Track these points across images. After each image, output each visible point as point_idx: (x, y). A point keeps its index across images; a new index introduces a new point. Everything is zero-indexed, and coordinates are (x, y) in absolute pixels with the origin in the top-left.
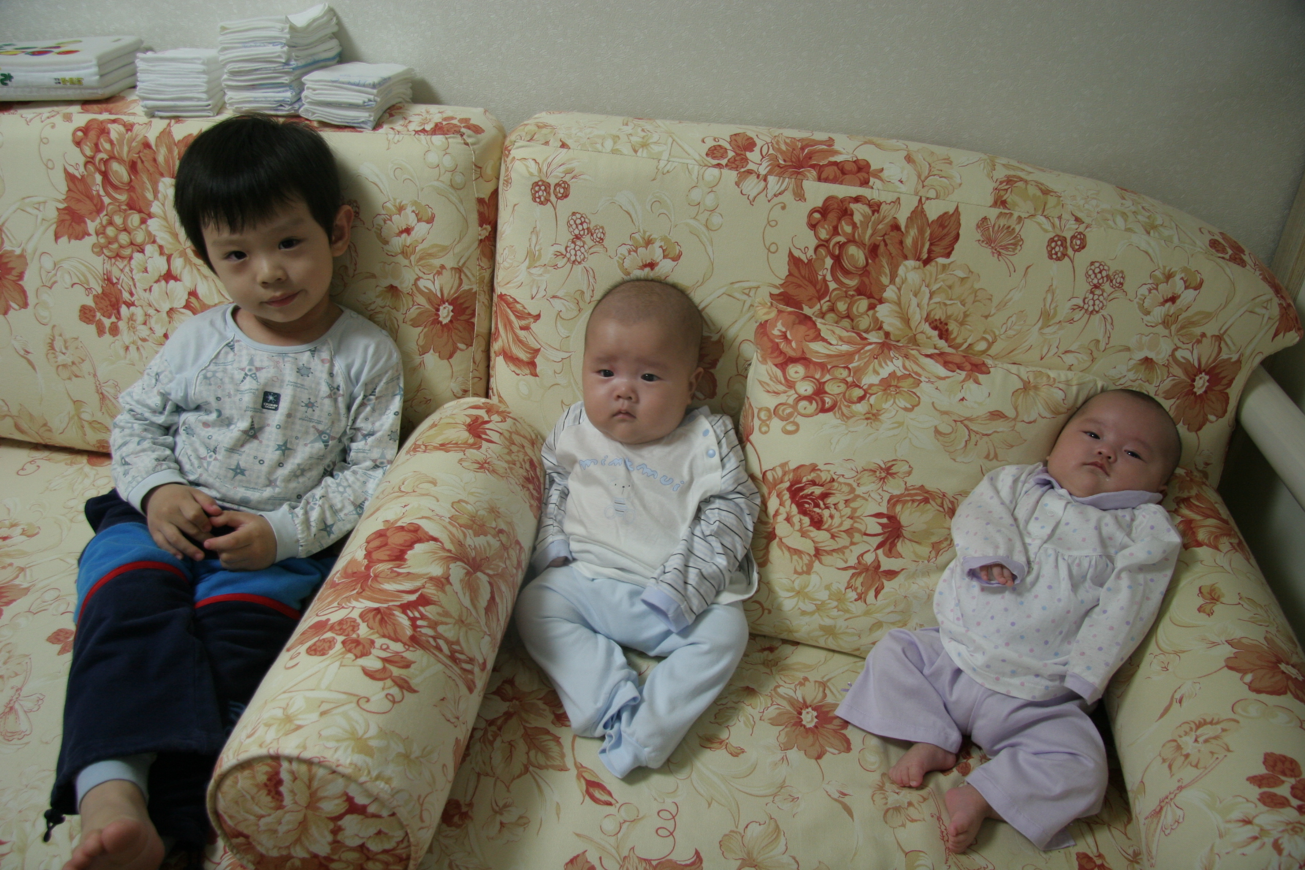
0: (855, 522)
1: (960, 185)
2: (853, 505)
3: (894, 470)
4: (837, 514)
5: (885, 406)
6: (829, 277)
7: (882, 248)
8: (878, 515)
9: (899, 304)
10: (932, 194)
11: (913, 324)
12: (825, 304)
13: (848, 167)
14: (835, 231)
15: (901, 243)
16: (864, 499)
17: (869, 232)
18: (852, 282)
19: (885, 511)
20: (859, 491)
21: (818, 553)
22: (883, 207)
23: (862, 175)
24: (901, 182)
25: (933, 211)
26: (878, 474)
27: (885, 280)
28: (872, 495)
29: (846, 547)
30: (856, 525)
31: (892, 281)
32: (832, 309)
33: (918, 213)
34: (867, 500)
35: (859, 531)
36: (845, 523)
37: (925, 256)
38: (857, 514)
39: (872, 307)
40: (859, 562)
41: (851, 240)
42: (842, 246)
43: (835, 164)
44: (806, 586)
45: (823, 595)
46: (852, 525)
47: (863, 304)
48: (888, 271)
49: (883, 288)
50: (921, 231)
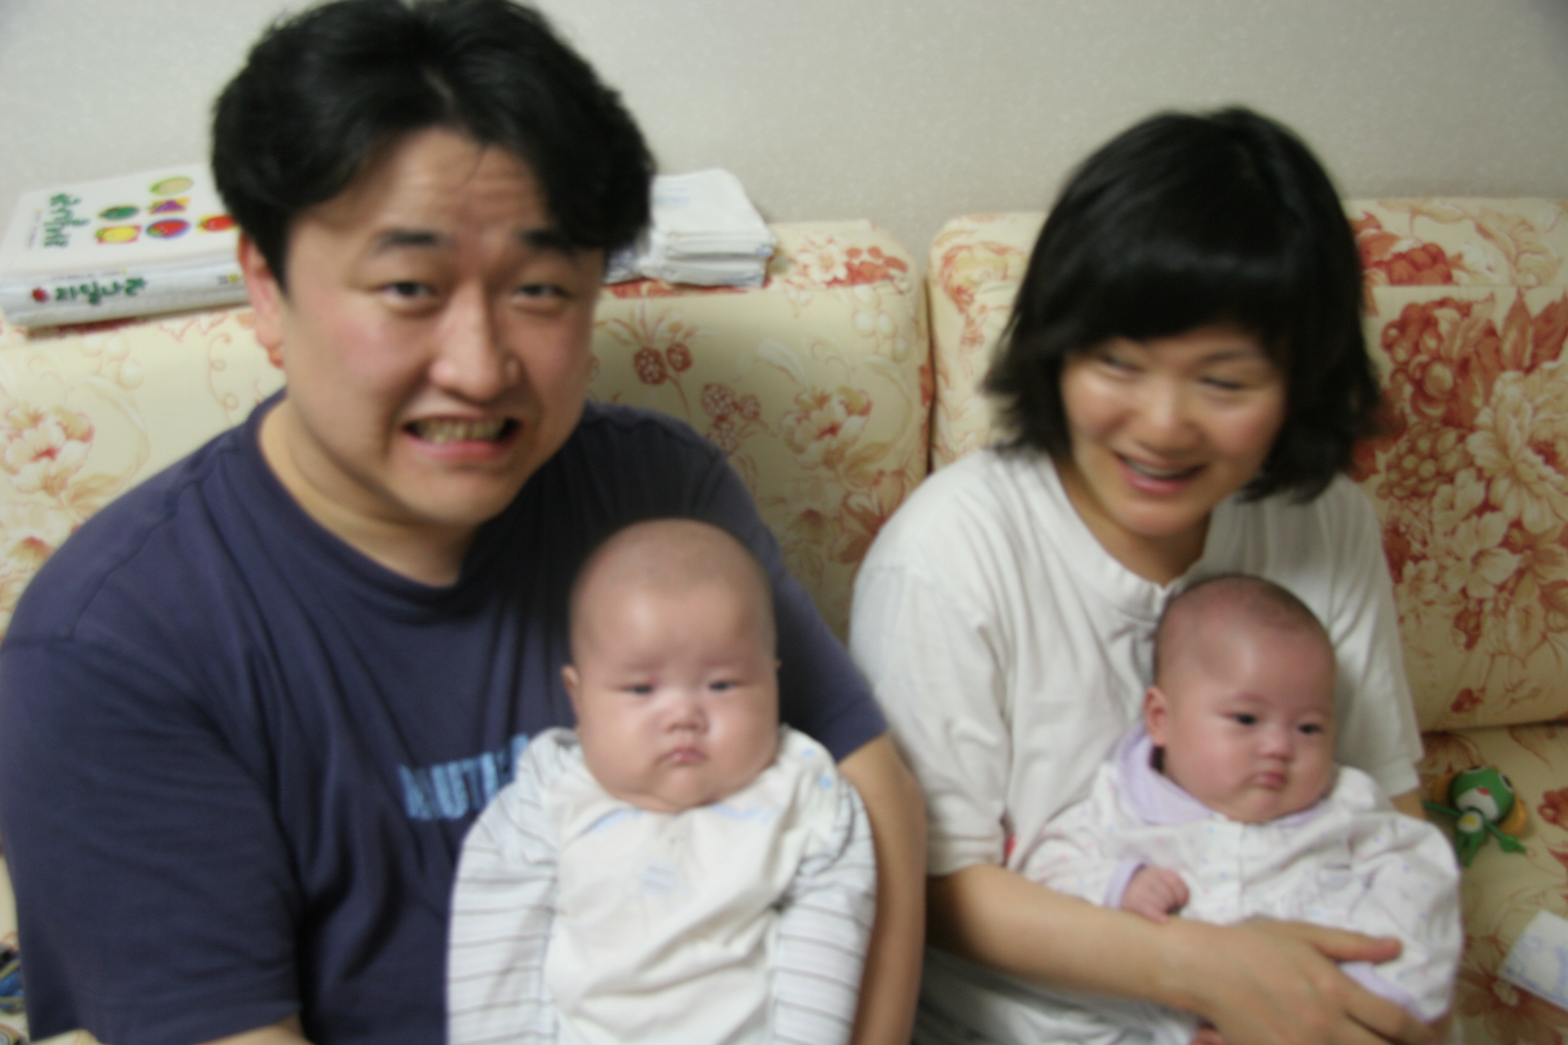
1: (1560, 261)
6: (1408, 409)
7: (1474, 362)
9: (1494, 429)
10: (1531, 280)
11: (1512, 452)
12: (1403, 445)
13: (1421, 258)
14: (1416, 349)
15: (1498, 351)
17: (1458, 343)
18: (1436, 412)
22: (1477, 310)
23: (1440, 268)
24: (1490, 269)
25: (1536, 304)
27: (1477, 402)
31: (1487, 402)
32: (1412, 450)
33: (1519, 309)
37: (1527, 362)
39: (1461, 439)
41: (1437, 358)
42: (1424, 367)
43: (1400, 256)
47: (1450, 436)
48: (1480, 388)
49: (1475, 412)
50: (1523, 332)
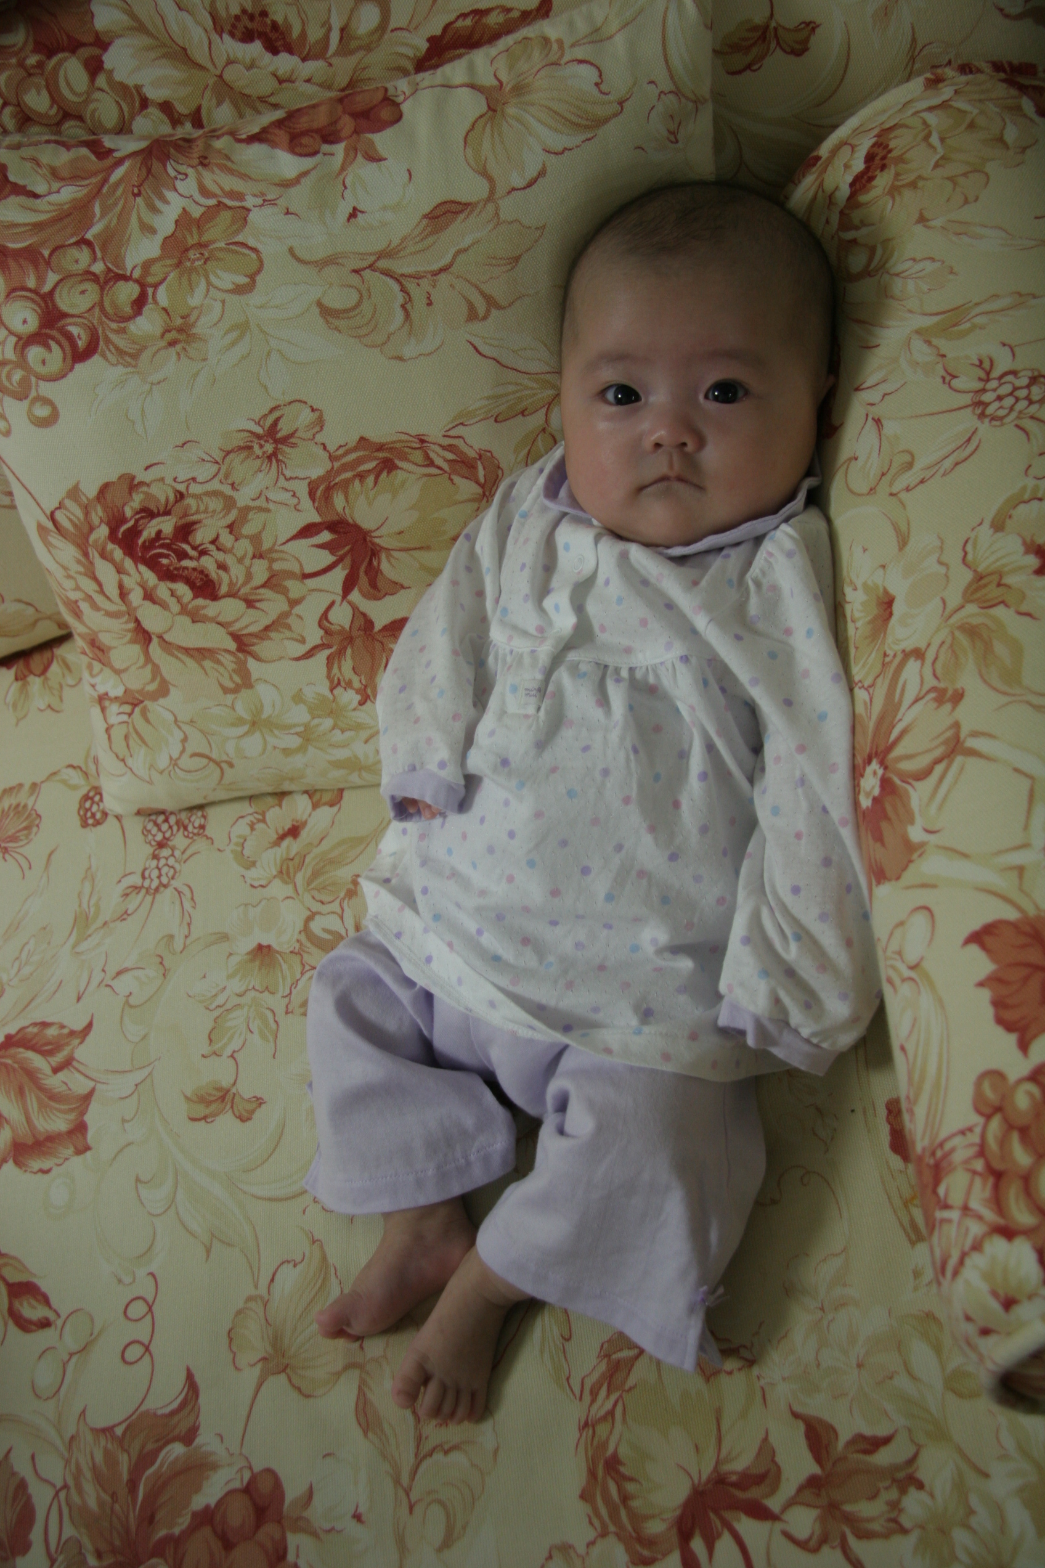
0: (272, 561)
2: (248, 529)
3: (284, 429)
4: (230, 560)
5: (195, 300)
8: (307, 531)
11: (200, 55)
16: (261, 509)
19: (316, 518)
20: (243, 498)
21: (243, 644)
26: (257, 450)
28: (271, 496)
29: (287, 615)
30: (277, 566)
34: (268, 510)
35: (291, 575)
36: (253, 570)
38: (266, 546)
39: (94, 66)
40: (327, 632)
44: (260, 709)
45: (299, 715)
46: (270, 568)
47: (72, 71)
